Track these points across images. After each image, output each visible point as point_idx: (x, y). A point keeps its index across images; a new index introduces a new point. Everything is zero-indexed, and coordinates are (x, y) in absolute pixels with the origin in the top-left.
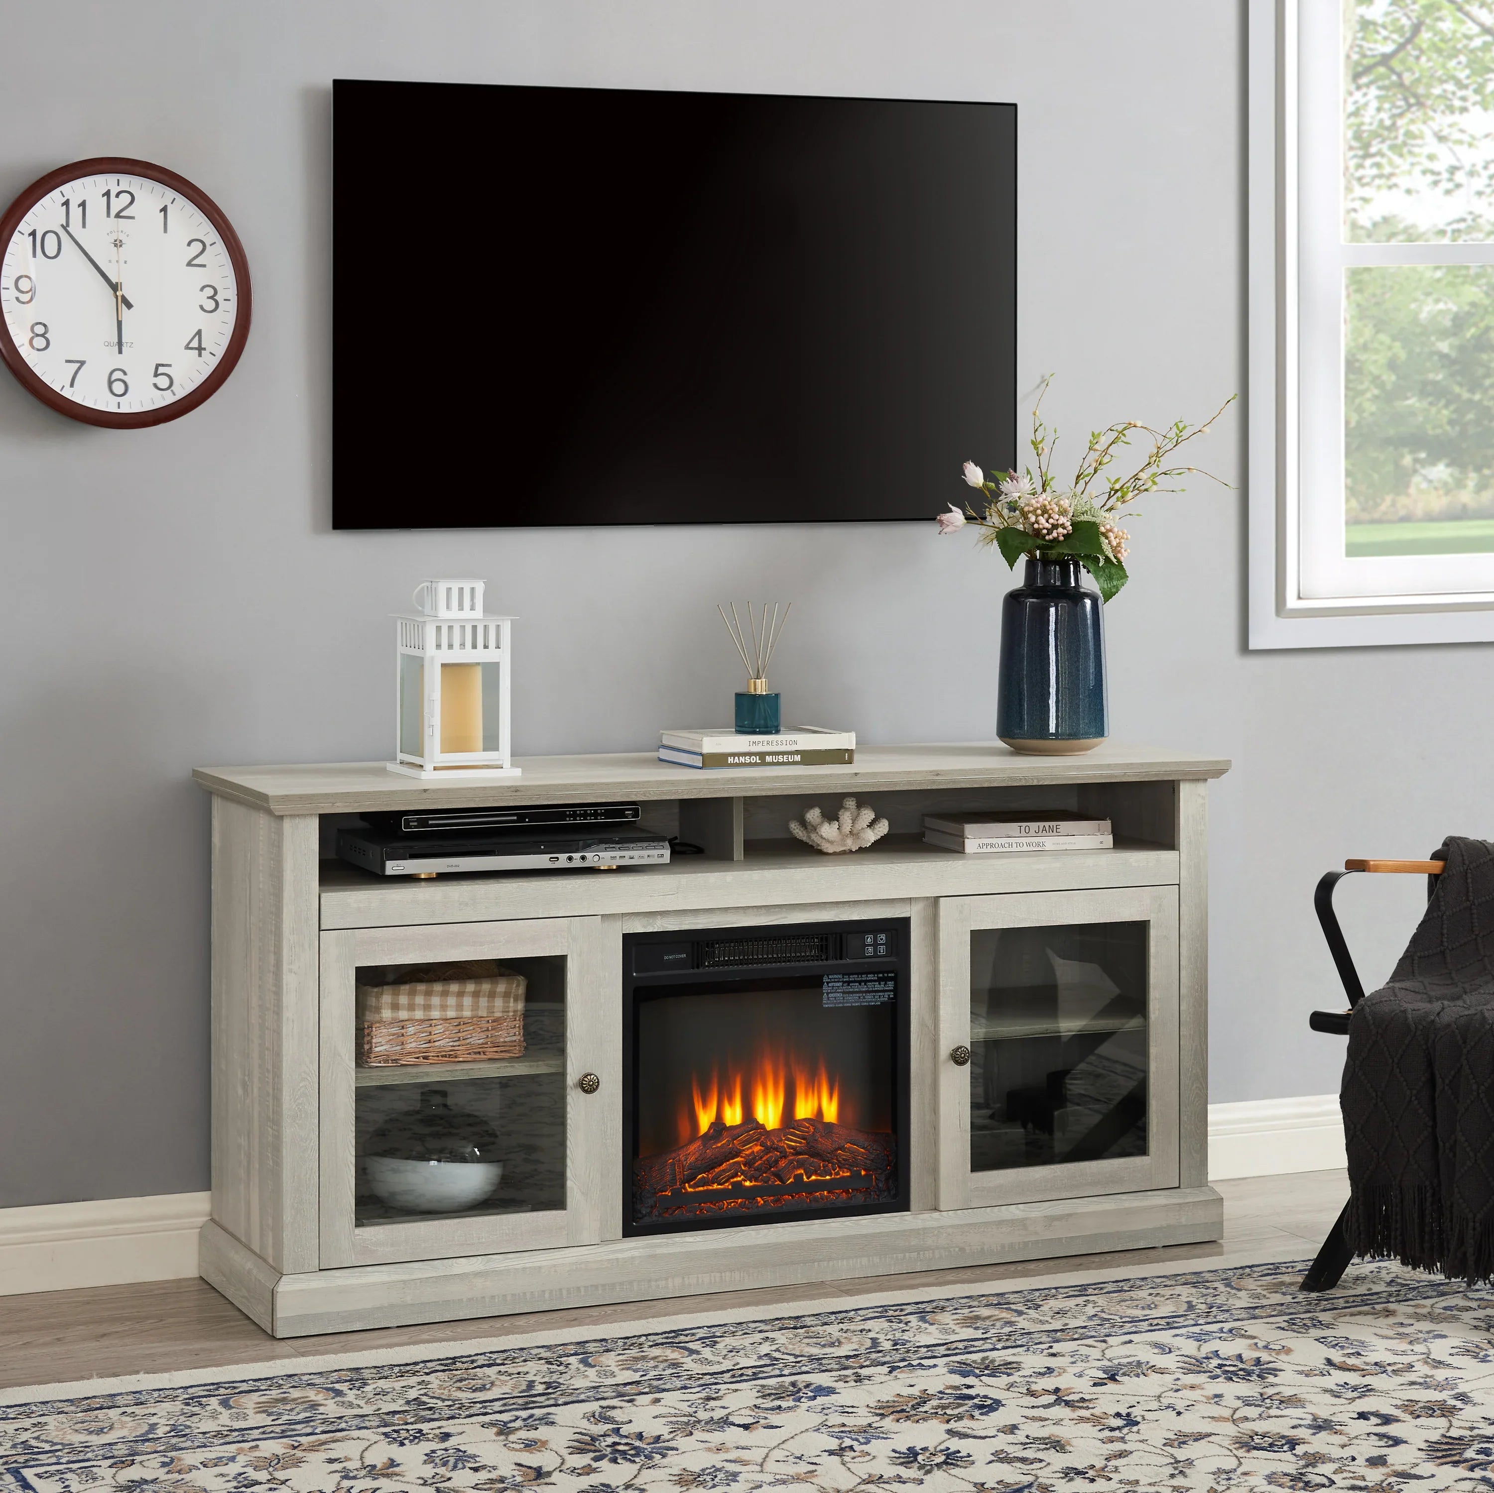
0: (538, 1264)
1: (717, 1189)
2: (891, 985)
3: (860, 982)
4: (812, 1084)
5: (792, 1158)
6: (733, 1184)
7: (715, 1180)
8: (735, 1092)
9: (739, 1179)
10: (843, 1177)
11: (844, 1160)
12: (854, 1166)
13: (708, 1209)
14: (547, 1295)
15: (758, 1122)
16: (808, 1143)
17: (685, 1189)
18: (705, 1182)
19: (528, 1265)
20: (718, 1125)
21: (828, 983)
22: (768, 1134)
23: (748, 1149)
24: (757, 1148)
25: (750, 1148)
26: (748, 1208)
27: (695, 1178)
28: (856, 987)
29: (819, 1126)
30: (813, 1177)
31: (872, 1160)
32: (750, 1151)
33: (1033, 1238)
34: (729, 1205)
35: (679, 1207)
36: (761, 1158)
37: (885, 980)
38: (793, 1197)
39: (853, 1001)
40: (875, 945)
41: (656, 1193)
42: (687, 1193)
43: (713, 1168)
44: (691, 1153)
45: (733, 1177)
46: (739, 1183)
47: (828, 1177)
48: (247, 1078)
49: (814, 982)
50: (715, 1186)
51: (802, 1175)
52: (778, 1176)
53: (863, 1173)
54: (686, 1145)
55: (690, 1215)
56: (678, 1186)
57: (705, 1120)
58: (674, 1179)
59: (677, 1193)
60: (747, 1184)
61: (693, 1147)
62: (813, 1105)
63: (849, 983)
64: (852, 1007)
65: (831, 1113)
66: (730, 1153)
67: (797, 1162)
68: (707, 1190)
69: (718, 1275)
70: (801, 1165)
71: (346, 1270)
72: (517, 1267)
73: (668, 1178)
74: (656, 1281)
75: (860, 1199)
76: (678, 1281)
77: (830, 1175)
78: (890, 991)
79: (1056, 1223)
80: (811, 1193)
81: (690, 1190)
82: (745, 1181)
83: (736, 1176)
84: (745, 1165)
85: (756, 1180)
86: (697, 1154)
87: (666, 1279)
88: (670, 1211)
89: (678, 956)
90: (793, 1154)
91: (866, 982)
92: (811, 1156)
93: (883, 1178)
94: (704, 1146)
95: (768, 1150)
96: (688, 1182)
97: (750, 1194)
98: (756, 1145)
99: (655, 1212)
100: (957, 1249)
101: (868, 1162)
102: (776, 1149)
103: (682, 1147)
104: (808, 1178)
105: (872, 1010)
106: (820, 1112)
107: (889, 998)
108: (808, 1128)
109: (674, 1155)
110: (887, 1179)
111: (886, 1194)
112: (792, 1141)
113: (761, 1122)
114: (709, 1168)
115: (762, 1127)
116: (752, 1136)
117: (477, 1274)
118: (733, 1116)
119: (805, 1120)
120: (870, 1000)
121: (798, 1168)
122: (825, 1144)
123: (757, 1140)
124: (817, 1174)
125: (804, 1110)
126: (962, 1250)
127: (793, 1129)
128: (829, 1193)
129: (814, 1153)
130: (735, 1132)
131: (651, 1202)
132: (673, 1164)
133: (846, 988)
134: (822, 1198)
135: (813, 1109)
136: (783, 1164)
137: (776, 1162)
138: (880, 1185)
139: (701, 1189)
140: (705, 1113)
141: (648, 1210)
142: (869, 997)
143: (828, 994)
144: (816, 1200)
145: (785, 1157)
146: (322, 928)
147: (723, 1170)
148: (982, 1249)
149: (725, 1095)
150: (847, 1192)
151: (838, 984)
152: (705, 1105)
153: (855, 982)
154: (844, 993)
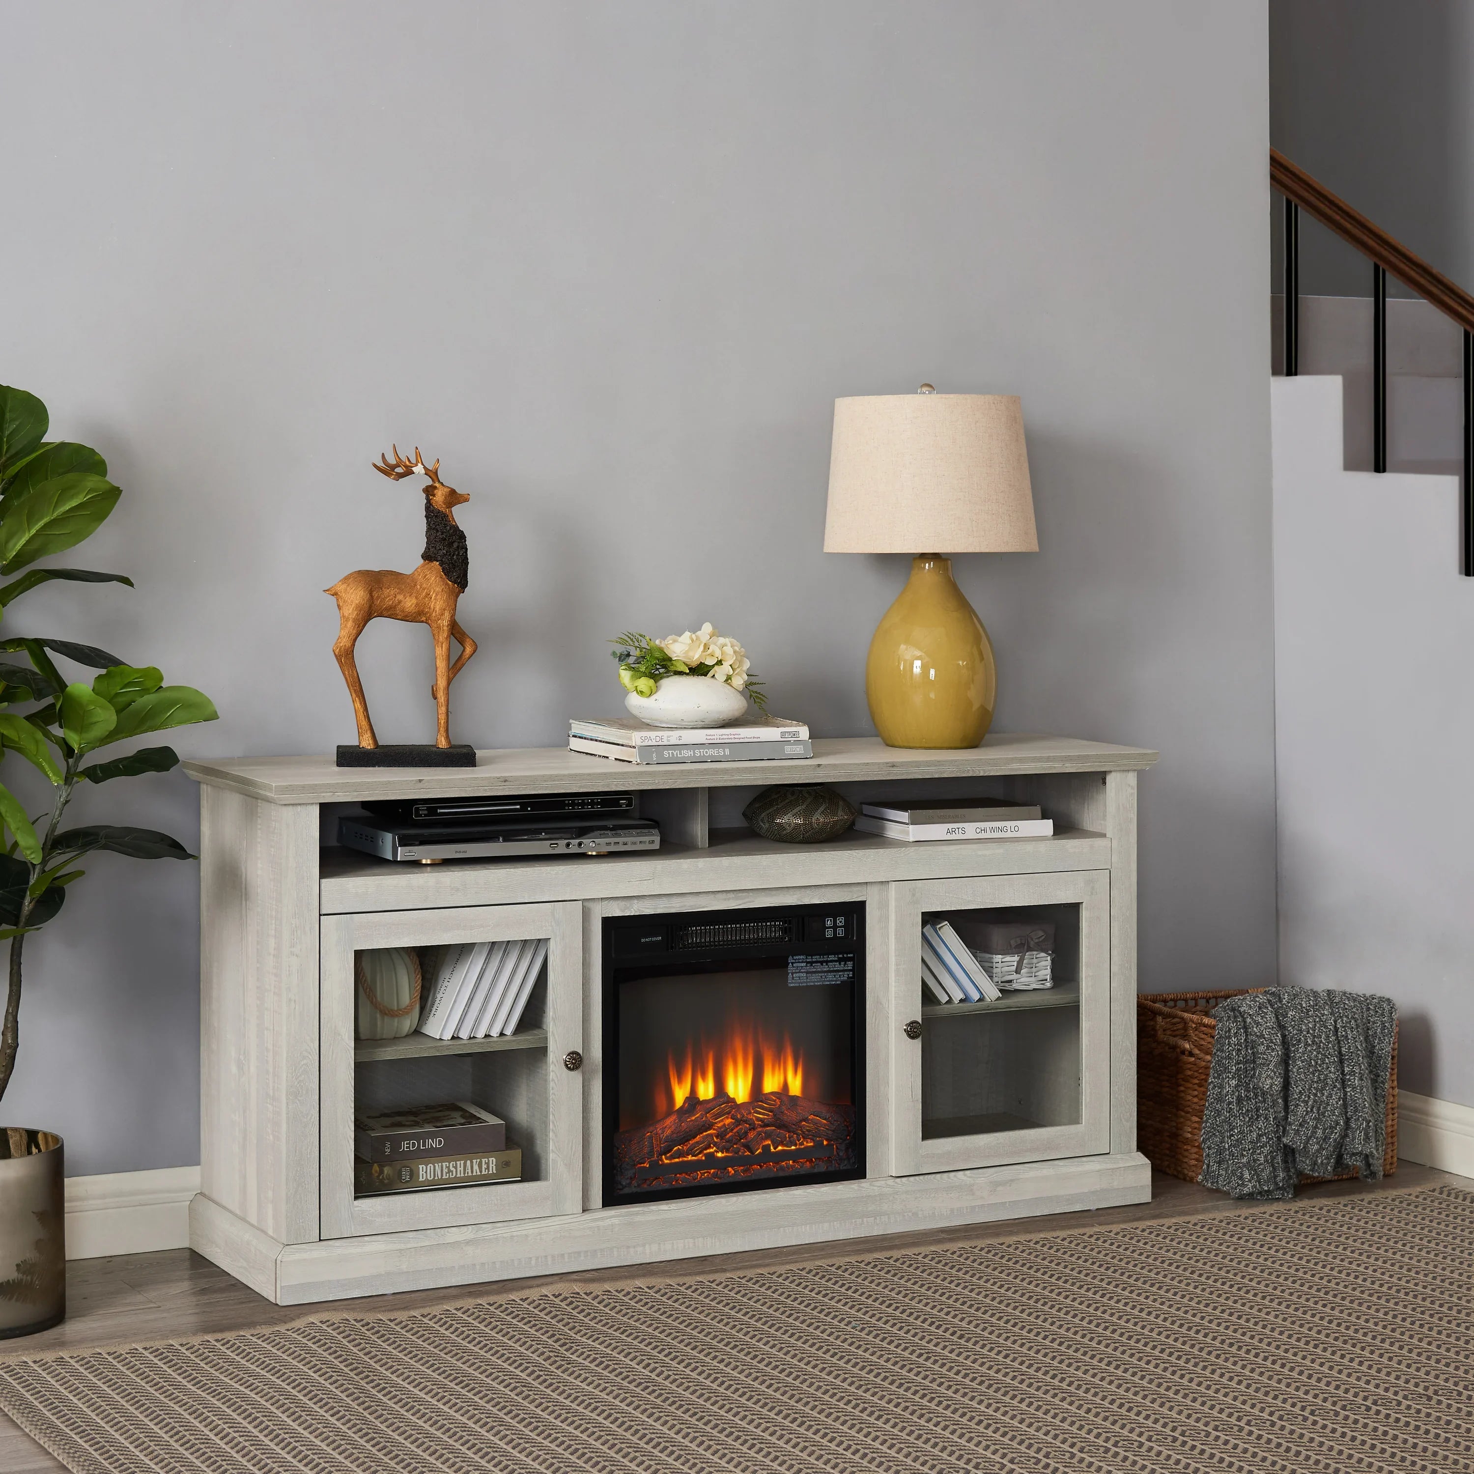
0: (524, 1233)
1: (690, 1161)
2: (850, 965)
3: (822, 963)
4: (779, 1060)
5: (760, 1129)
6: (706, 1155)
7: (690, 1152)
8: (708, 1067)
9: (712, 1150)
10: (807, 1147)
11: (808, 1130)
12: (817, 1137)
13: (683, 1180)
14: (533, 1262)
15: (728, 1096)
16: (775, 1115)
17: (662, 1160)
18: (680, 1154)
19: (515, 1234)
20: (692, 1099)
21: (792, 963)
22: (738, 1107)
23: (720, 1122)
24: (729, 1121)
25: (722, 1121)
26: (720, 1178)
27: (671, 1150)
28: (818, 967)
29: (785, 1099)
30: (780, 1148)
31: (833, 1131)
32: (722, 1124)
33: (979, 1203)
34: (703, 1176)
35: (656, 1179)
36: (732, 1130)
37: (845, 960)
38: (761, 1167)
39: (815, 980)
40: (835, 927)
41: (635, 1165)
42: (664, 1164)
43: (688, 1140)
44: (668, 1126)
45: (706, 1149)
46: (712, 1154)
47: (793, 1148)
48: (242, 1057)
49: (779, 963)
50: (690, 1158)
51: (769, 1146)
52: (747, 1147)
53: (825, 1143)
54: (664, 1119)
55: (666, 1186)
56: (655, 1158)
57: (680, 1095)
58: (651, 1152)
59: (655, 1165)
60: (720, 1155)
61: (670, 1121)
62: (779, 1079)
63: (811, 963)
64: (814, 986)
65: (796, 1086)
66: (703, 1126)
67: (765, 1133)
68: (683, 1162)
69: (691, 1241)
70: (768, 1136)
71: (344, 1240)
72: (504, 1235)
73: (646, 1150)
74: (634, 1247)
75: (822, 1168)
76: (655, 1247)
77: (795, 1145)
78: (850, 970)
79: (1000, 1188)
80: (777, 1163)
81: (666, 1161)
82: (717, 1152)
83: (709, 1147)
84: (717, 1137)
85: (728, 1151)
86: (673, 1127)
87: (644, 1245)
88: (648, 1182)
89: (654, 939)
90: (761, 1126)
91: (827, 962)
92: (778, 1127)
93: (843, 1147)
94: (680, 1120)
95: (738, 1122)
96: (665, 1154)
97: (723, 1164)
98: (727, 1118)
99: (635, 1183)
100: (910, 1214)
101: (830, 1132)
102: (745, 1122)
103: (660, 1121)
104: (775, 1148)
105: (833, 990)
106: (785, 1086)
107: (848, 978)
108: (775, 1101)
109: (651, 1129)
110: (847, 1149)
111: (846, 1162)
112: (760, 1113)
113: (732, 1096)
114: (684, 1140)
115: (733, 1100)
116: (723, 1109)
117: (468, 1242)
118: (706, 1090)
119: (772, 1093)
120: (832, 979)
121: (766, 1138)
122: (791, 1116)
123: (728, 1113)
124: (783, 1145)
125: (771, 1084)
126: (915, 1214)
127: (761, 1101)
128: (794, 1162)
129: (781, 1125)
130: (709, 1106)
131: (630, 1173)
132: (651, 1138)
133: (809, 968)
134: (788, 1167)
135: (779, 1084)
136: (752, 1135)
137: (746, 1133)
138: (841, 1154)
139: (677, 1160)
140: (680, 1088)
141: (628, 1181)
142: (830, 976)
143: (792, 974)
144: (782, 1169)
145: (754, 1129)
146: (323, 912)
147: (697, 1142)
148: (934, 1213)
149: (699, 1070)
150: (811, 1161)
151: (803, 965)
152: (680, 1081)
153: (817, 962)
154: (807, 973)
